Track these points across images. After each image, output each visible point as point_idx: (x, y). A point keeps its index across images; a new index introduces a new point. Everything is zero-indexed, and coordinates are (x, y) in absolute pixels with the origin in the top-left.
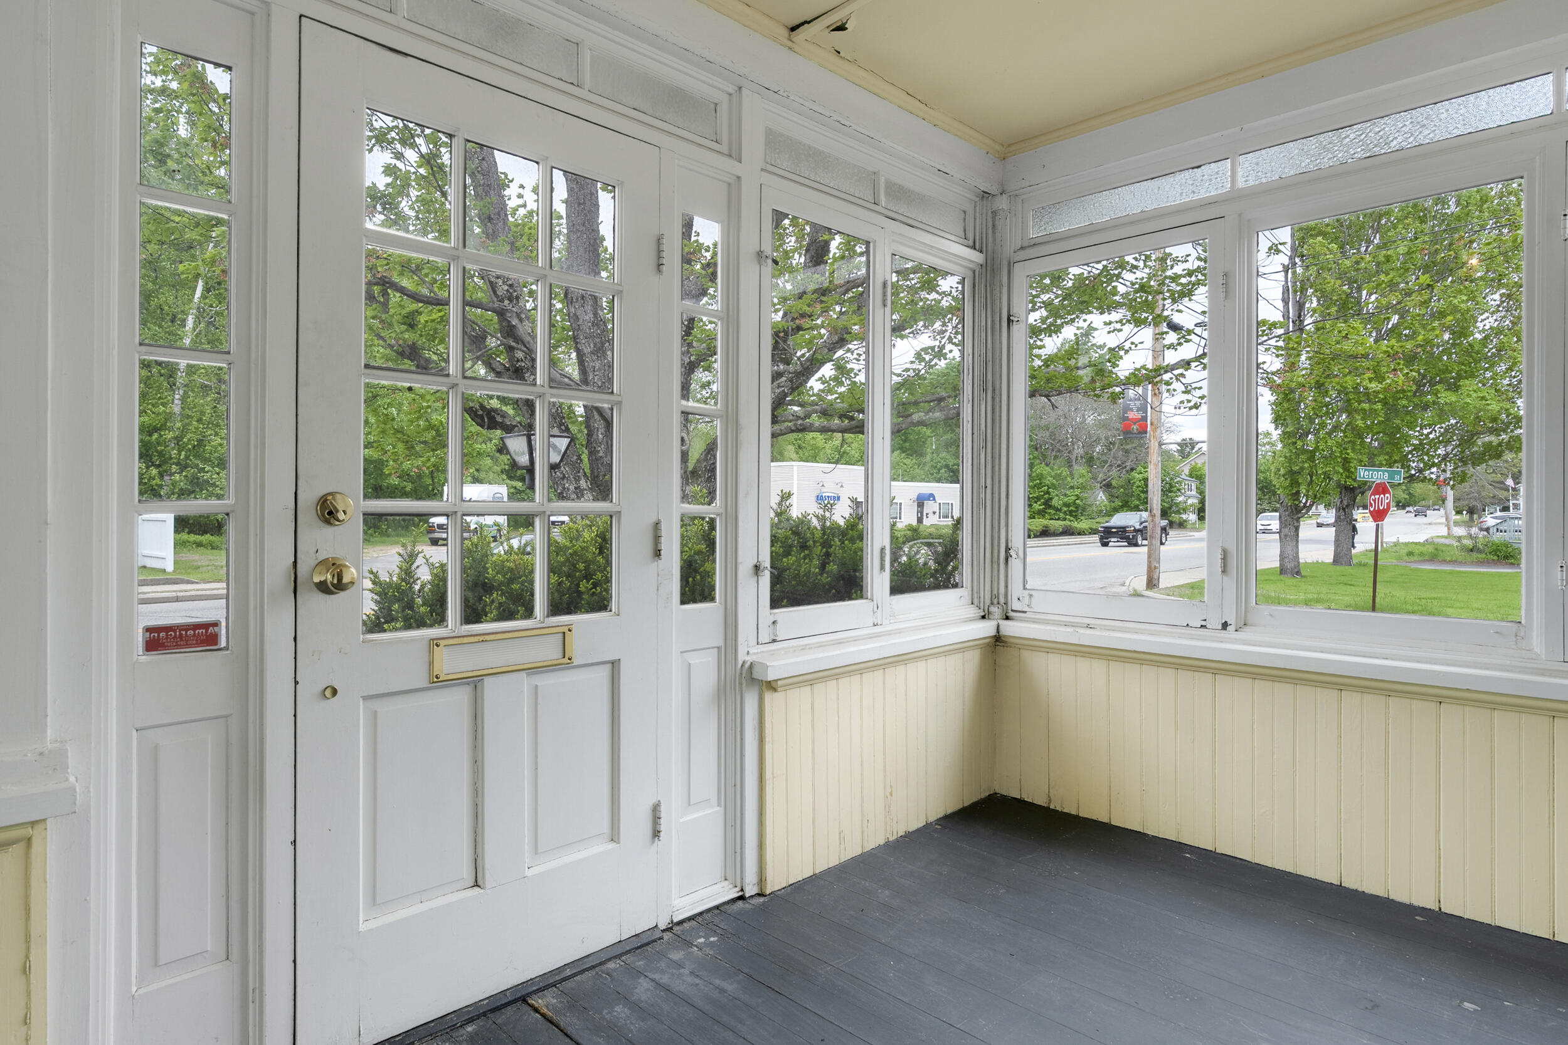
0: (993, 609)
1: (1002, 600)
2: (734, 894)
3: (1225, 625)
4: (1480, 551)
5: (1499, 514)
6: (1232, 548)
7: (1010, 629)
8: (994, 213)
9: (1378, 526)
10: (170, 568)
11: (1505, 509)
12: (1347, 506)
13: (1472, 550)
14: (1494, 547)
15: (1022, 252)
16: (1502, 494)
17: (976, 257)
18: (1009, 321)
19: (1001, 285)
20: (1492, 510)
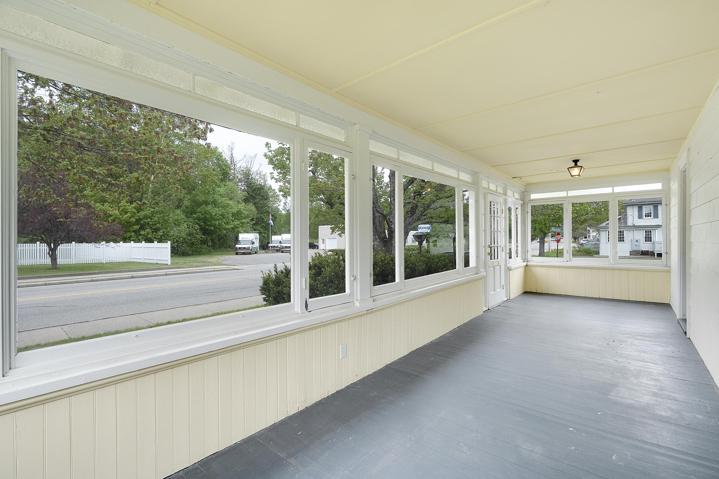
0: (525, 260)
1: (527, 259)
2: (507, 299)
3: (567, 261)
4: (581, 252)
5: (584, 239)
6: (568, 249)
7: (529, 263)
8: (524, 195)
9: (558, 244)
10: (169, 264)
11: (586, 238)
12: (543, 238)
13: (579, 251)
14: (585, 250)
15: (529, 201)
16: (585, 232)
17: (522, 202)
18: (527, 212)
19: (526, 207)
20: (581, 238)
